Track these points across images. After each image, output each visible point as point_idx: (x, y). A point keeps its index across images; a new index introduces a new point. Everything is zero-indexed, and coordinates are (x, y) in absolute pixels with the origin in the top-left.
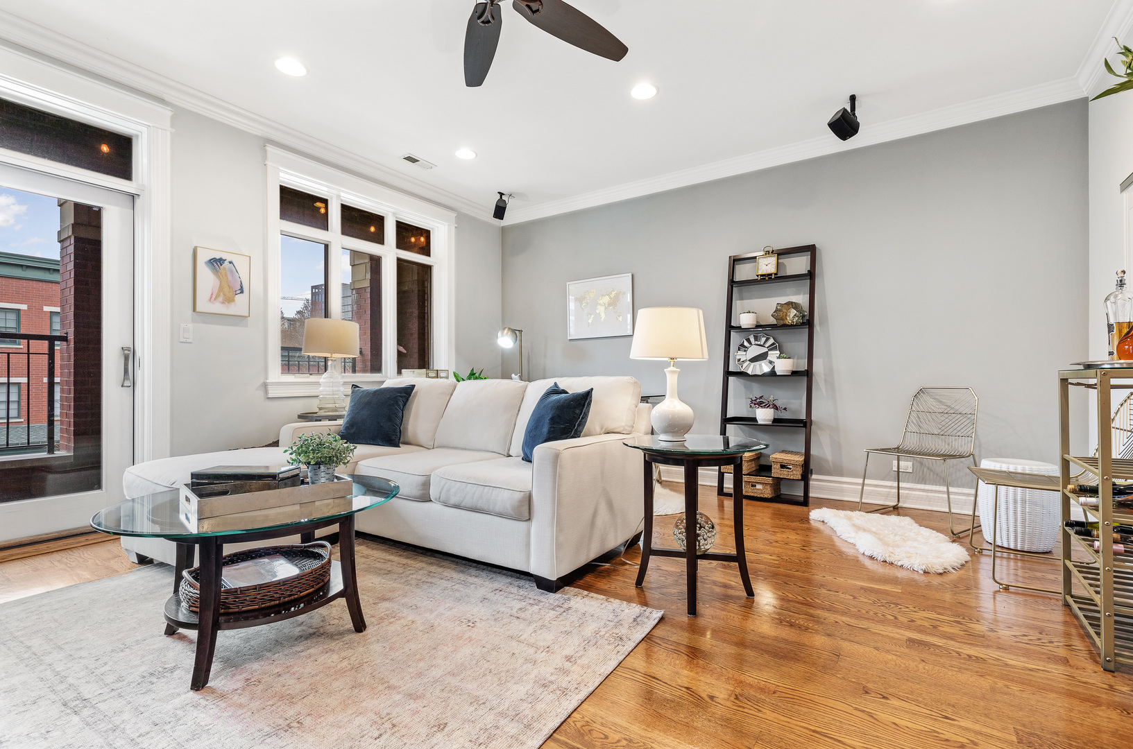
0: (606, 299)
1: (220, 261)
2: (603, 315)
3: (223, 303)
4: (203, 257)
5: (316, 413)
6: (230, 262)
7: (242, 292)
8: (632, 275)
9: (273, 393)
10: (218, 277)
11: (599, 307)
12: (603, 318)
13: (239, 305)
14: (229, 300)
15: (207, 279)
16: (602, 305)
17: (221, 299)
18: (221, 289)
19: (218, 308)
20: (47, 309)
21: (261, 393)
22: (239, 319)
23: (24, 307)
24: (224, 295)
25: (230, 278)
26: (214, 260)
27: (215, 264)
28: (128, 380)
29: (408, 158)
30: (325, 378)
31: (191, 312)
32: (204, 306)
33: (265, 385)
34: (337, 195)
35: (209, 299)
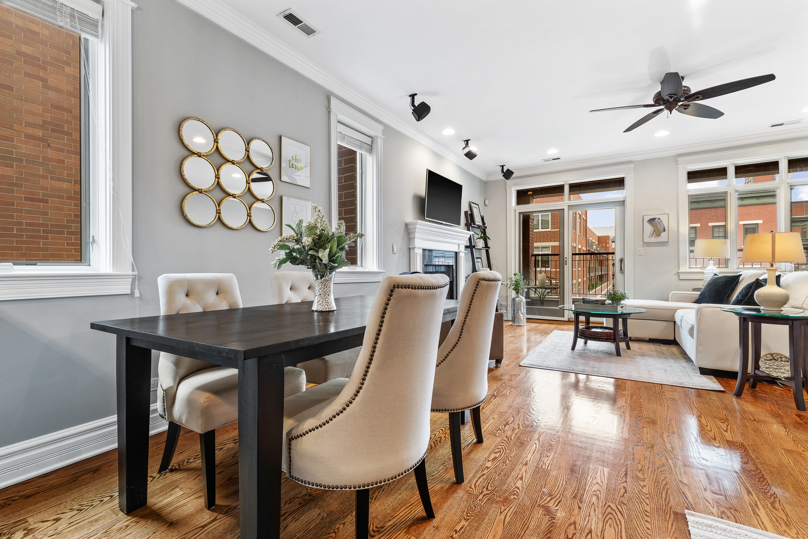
1: (654, 219)
3: (655, 237)
4: (647, 219)
5: (700, 288)
6: (659, 219)
7: (665, 231)
9: (682, 277)
10: (653, 226)
13: (664, 237)
14: (658, 235)
15: (649, 228)
17: (654, 235)
18: (654, 231)
19: (653, 240)
20: (711, 224)
21: (676, 277)
22: (664, 244)
23: (698, 225)
24: (656, 233)
25: (658, 226)
26: (652, 219)
27: (652, 221)
28: (622, 270)
29: (772, 126)
30: (707, 270)
31: (642, 243)
32: (647, 240)
33: (678, 274)
34: (732, 164)
35: (649, 237)
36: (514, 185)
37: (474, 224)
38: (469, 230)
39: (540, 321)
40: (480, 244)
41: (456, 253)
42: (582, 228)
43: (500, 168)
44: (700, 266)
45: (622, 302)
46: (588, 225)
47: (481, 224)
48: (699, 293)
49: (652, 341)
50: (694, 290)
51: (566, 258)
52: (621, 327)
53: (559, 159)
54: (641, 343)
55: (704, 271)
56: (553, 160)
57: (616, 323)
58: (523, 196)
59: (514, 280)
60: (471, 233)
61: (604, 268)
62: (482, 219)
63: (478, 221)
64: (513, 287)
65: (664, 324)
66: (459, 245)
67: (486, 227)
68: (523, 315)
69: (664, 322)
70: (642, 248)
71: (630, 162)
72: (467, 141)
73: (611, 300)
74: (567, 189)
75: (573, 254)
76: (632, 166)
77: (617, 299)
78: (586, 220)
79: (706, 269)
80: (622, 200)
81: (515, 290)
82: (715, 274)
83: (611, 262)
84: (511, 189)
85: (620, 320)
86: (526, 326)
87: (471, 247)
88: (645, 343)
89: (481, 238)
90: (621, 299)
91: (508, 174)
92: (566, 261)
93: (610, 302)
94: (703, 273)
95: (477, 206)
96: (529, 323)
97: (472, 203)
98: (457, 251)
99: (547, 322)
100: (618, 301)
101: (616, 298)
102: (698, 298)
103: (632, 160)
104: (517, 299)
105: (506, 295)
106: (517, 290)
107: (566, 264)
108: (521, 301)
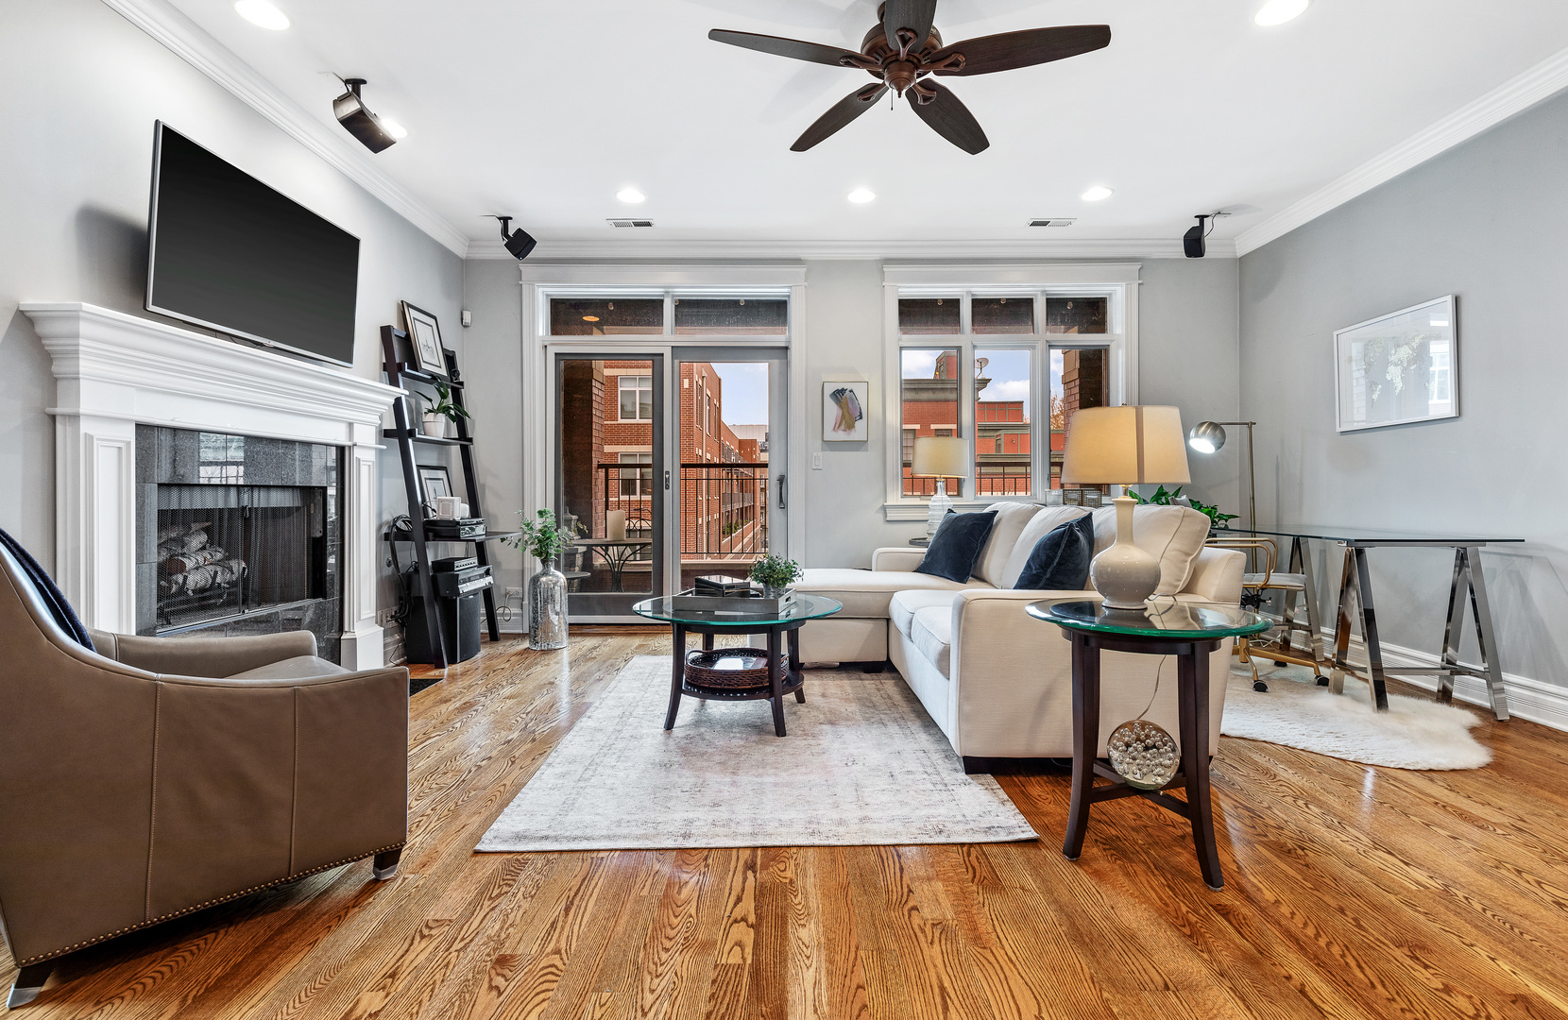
0: (1404, 352)
1: (843, 391)
2: (1399, 384)
3: (845, 430)
4: (829, 389)
5: (925, 539)
6: (851, 391)
7: (861, 418)
8: (1457, 301)
9: (892, 515)
10: (841, 407)
11: (1391, 369)
12: (1399, 389)
13: (859, 432)
14: (850, 426)
15: (832, 410)
16: (1396, 365)
17: (843, 427)
18: (843, 416)
19: (841, 436)
21: (881, 516)
22: (859, 445)
24: (845, 421)
25: (850, 406)
26: (838, 391)
27: (839, 395)
28: (783, 502)
29: (1034, 224)
30: (934, 501)
31: (820, 442)
32: (830, 435)
33: (884, 508)
34: (968, 292)
35: (834, 429)
36: (542, 282)
37: (414, 365)
38: (394, 382)
39: (605, 630)
40: (438, 427)
41: (341, 450)
42: (713, 423)
43: (499, 225)
44: (919, 494)
45: (788, 585)
46: (723, 419)
47: (443, 372)
48: (925, 550)
49: (846, 668)
50: (914, 542)
51: (667, 473)
52: (785, 650)
53: (648, 224)
54: (825, 675)
55: (930, 503)
56: (637, 224)
57: (774, 643)
58: (566, 314)
59: (539, 527)
60: (401, 391)
61: (748, 496)
62: (450, 359)
63: (431, 361)
64: (533, 547)
65: (867, 626)
66: (351, 425)
67: (462, 384)
68: (559, 618)
69: (869, 621)
70: (820, 454)
71: (797, 261)
72: (355, 85)
73: (762, 581)
74: (669, 310)
75: (684, 466)
76: (802, 270)
77: (777, 580)
78: (719, 409)
79: (932, 499)
80: (783, 345)
81: (540, 555)
82: (950, 511)
83: (759, 485)
84: (534, 290)
85: (784, 635)
86: (568, 649)
87: (400, 434)
88: (832, 674)
89: (445, 410)
90: (785, 580)
91: (520, 244)
92: (667, 480)
93: (761, 585)
94: (927, 506)
95: (432, 322)
96: (578, 639)
97: (409, 306)
98: (343, 441)
99: (622, 630)
100: (779, 585)
101: (776, 577)
102: (925, 562)
103: (802, 256)
104: (544, 579)
105: (521, 568)
106: (542, 553)
107: (667, 488)
108: (555, 584)
